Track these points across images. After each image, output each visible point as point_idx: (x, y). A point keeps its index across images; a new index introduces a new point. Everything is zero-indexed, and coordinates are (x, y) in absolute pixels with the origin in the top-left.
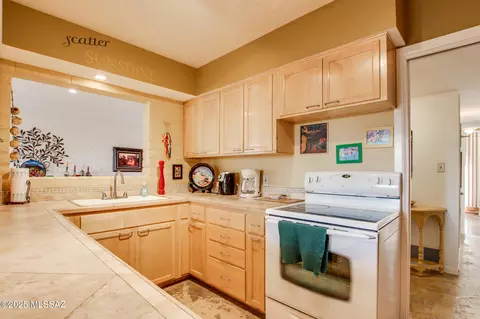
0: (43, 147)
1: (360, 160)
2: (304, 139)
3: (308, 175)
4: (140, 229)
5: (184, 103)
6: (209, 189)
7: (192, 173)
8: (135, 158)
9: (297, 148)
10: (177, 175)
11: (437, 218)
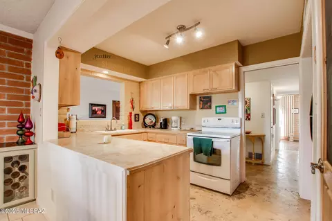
1: (225, 113)
2: (201, 102)
3: (203, 119)
5: (140, 83)
6: (154, 126)
7: (144, 118)
8: (101, 110)
9: (198, 107)
10: (137, 119)
11: (261, 139)
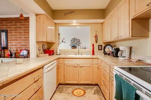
0: (76, 42)
4: (80, 65)
5: (102, 23)
7: (105, 48)
